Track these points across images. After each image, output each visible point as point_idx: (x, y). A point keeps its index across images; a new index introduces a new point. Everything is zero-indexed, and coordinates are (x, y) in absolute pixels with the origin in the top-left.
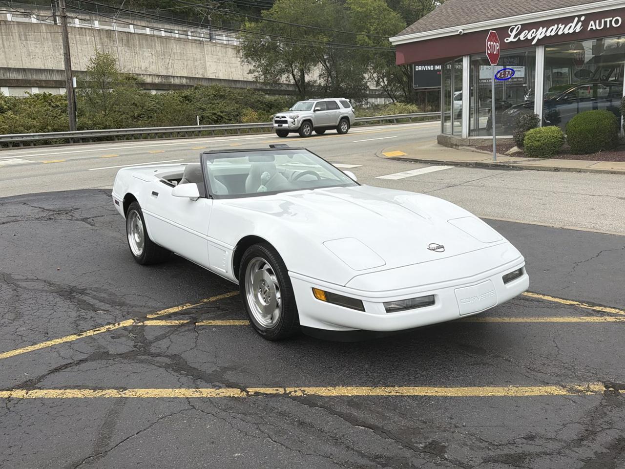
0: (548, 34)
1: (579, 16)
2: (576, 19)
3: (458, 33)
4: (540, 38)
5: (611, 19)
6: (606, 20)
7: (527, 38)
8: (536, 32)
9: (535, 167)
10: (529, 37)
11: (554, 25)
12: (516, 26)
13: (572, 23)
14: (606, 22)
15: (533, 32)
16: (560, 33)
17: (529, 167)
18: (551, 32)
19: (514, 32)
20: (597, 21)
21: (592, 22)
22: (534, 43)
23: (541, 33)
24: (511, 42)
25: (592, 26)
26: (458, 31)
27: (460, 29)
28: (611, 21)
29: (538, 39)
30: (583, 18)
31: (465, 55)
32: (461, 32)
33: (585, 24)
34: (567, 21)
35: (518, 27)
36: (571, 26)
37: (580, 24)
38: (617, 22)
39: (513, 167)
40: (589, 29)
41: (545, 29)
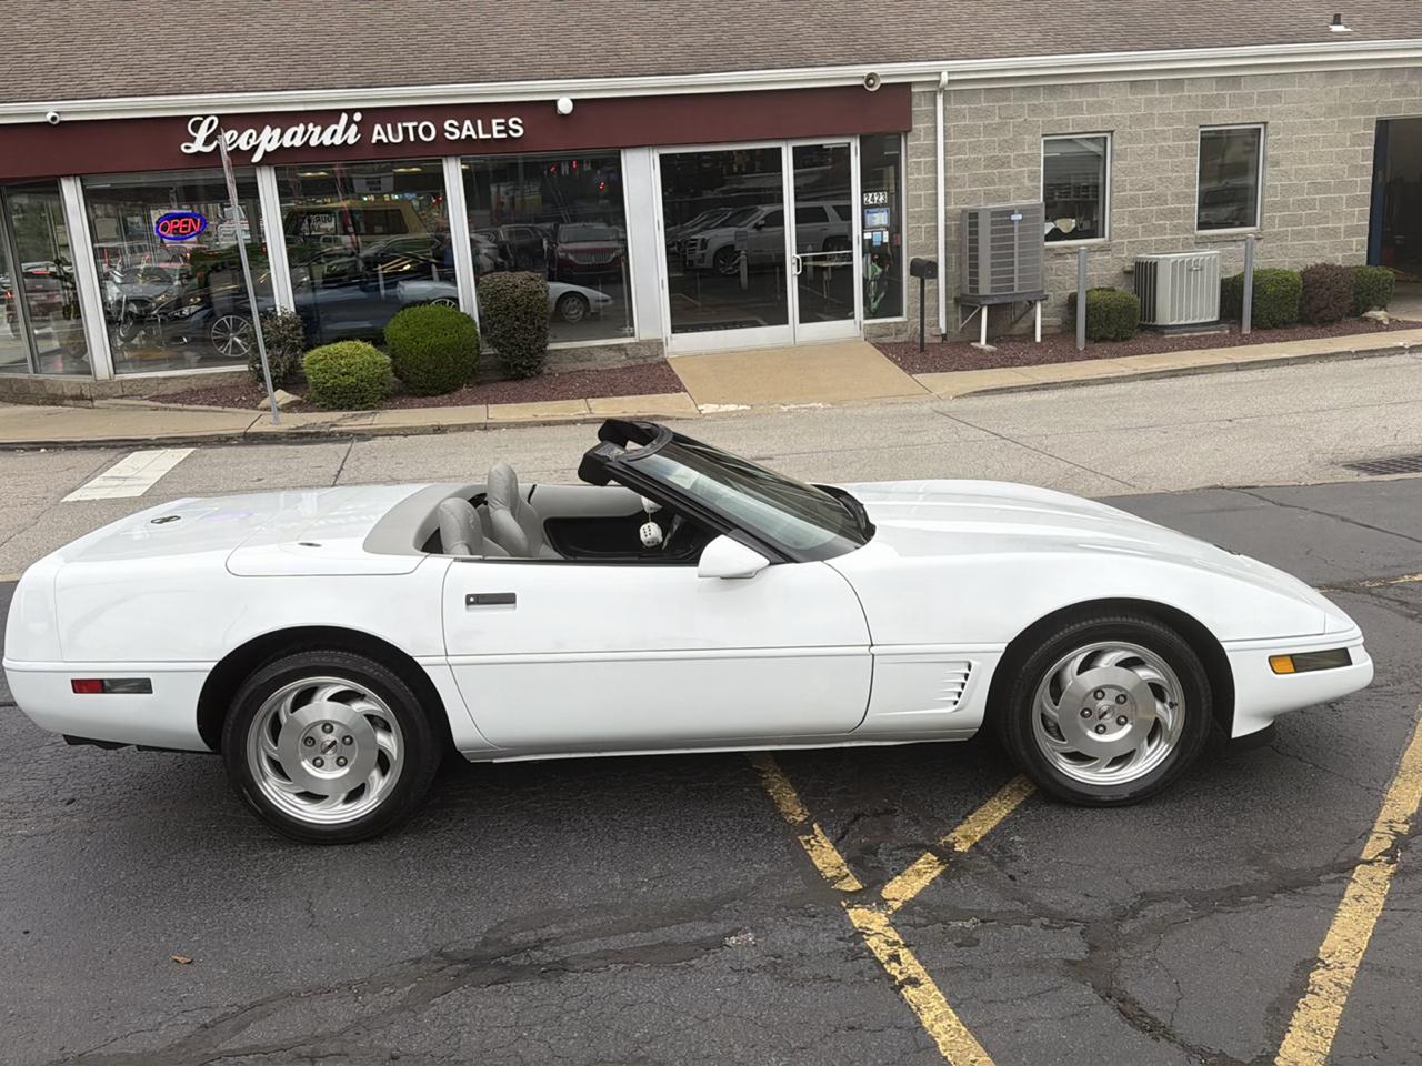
0: (287, 143)
1: (351, 112)
2: (344, 117)
3: (48, 118)
4: (269, 150)
5: (415, 124)
6: (405, 125)
7: (238, 147)
8: (257, 138)
9: (389, 429)
10: (244, 147)
11: (298, 126)
12: (205, 117)
13: (337, 123)
14: (406, 130)
15: (251, 136)
16: (314, 142)
17: (379, 430)
18: (292, 139)
19: (203, 133)
20: (389, 126)
21: (378, 127)
22: (257, 158)
23: (269, 140)
24: (199, 152)
25: (379, 134)
26: (46, 113)
27: (49, 111)
28: (415, 129)
29: (266, 152)
30: (358, 117)
31: (67, 176)
32: (54, 118)
33: (365, 129)
34: (326, 117)
35: (212, 122)
36: (335, 131)
37: (354, 128)
38: (427, 131)
39: (341, 433)
40: (374, 141)
41: (278, 131)
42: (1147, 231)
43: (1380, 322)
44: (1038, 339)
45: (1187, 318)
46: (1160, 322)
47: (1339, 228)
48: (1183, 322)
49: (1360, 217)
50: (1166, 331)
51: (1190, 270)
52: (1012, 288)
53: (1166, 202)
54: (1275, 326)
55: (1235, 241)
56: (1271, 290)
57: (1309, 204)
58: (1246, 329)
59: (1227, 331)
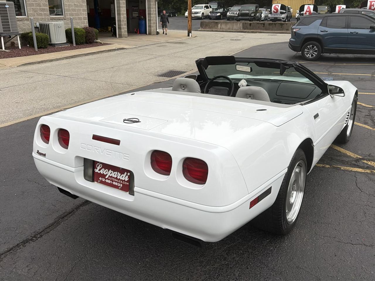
42: (38, 15)
43: (101, 43)
44: (20, 48)
45: (60, 42)
46: (53, 42)
47: (82, 17)
48: (59, 43)
49: (84, 14)
50: (56, 45)
51: (58, 27)
52: (10, 31)
53: (41, 6)
54: (81, 44)
55: (60, 19)
56: (79, 33)
57: (74, 10)
58: (74, 45)
59: (69, 45)
